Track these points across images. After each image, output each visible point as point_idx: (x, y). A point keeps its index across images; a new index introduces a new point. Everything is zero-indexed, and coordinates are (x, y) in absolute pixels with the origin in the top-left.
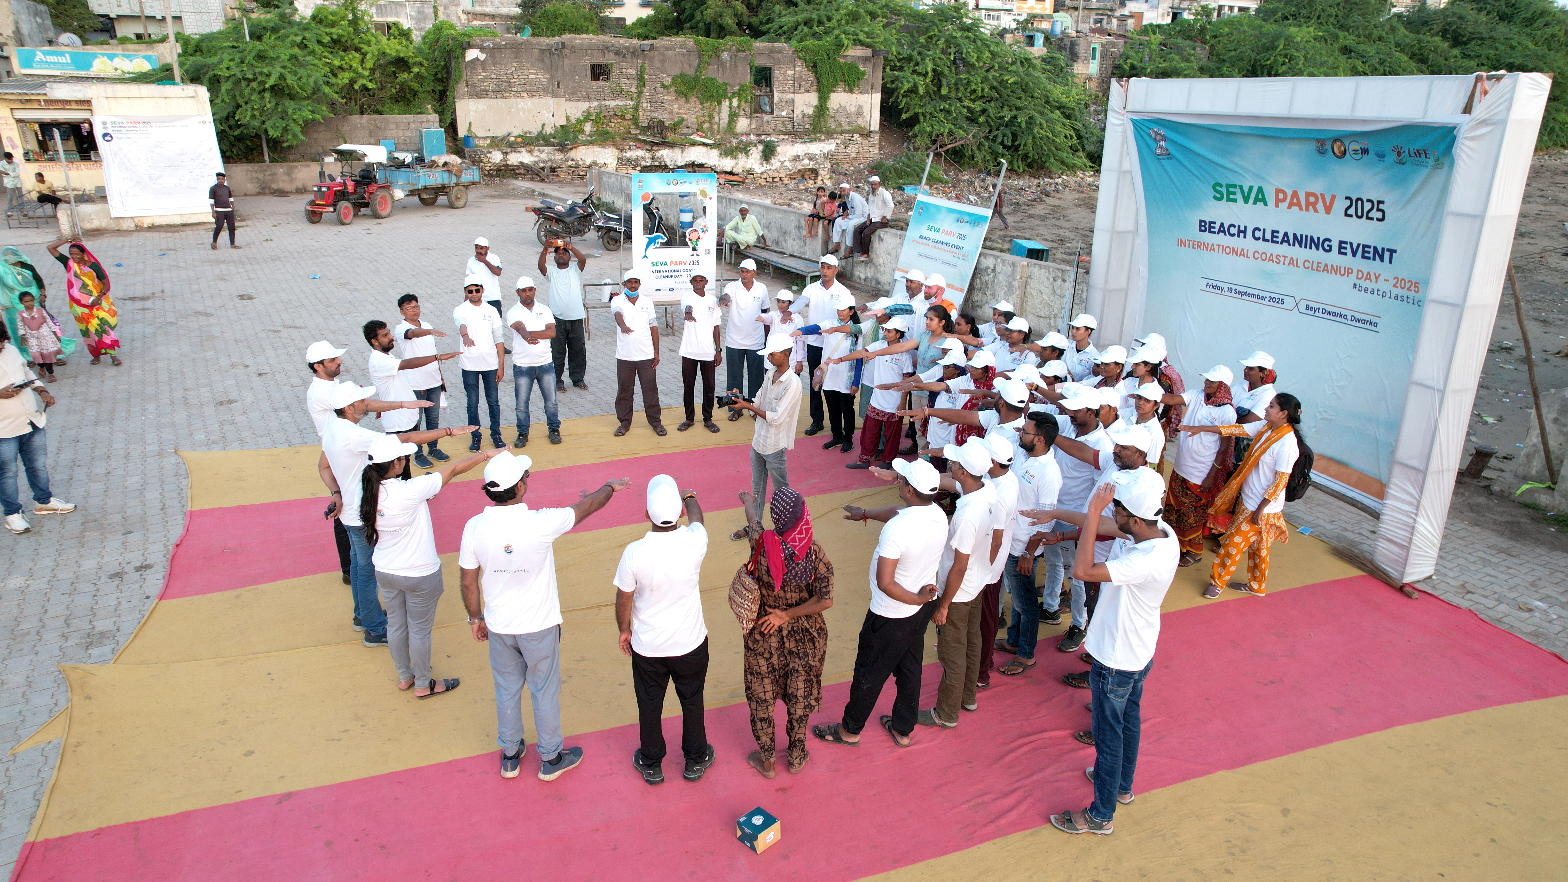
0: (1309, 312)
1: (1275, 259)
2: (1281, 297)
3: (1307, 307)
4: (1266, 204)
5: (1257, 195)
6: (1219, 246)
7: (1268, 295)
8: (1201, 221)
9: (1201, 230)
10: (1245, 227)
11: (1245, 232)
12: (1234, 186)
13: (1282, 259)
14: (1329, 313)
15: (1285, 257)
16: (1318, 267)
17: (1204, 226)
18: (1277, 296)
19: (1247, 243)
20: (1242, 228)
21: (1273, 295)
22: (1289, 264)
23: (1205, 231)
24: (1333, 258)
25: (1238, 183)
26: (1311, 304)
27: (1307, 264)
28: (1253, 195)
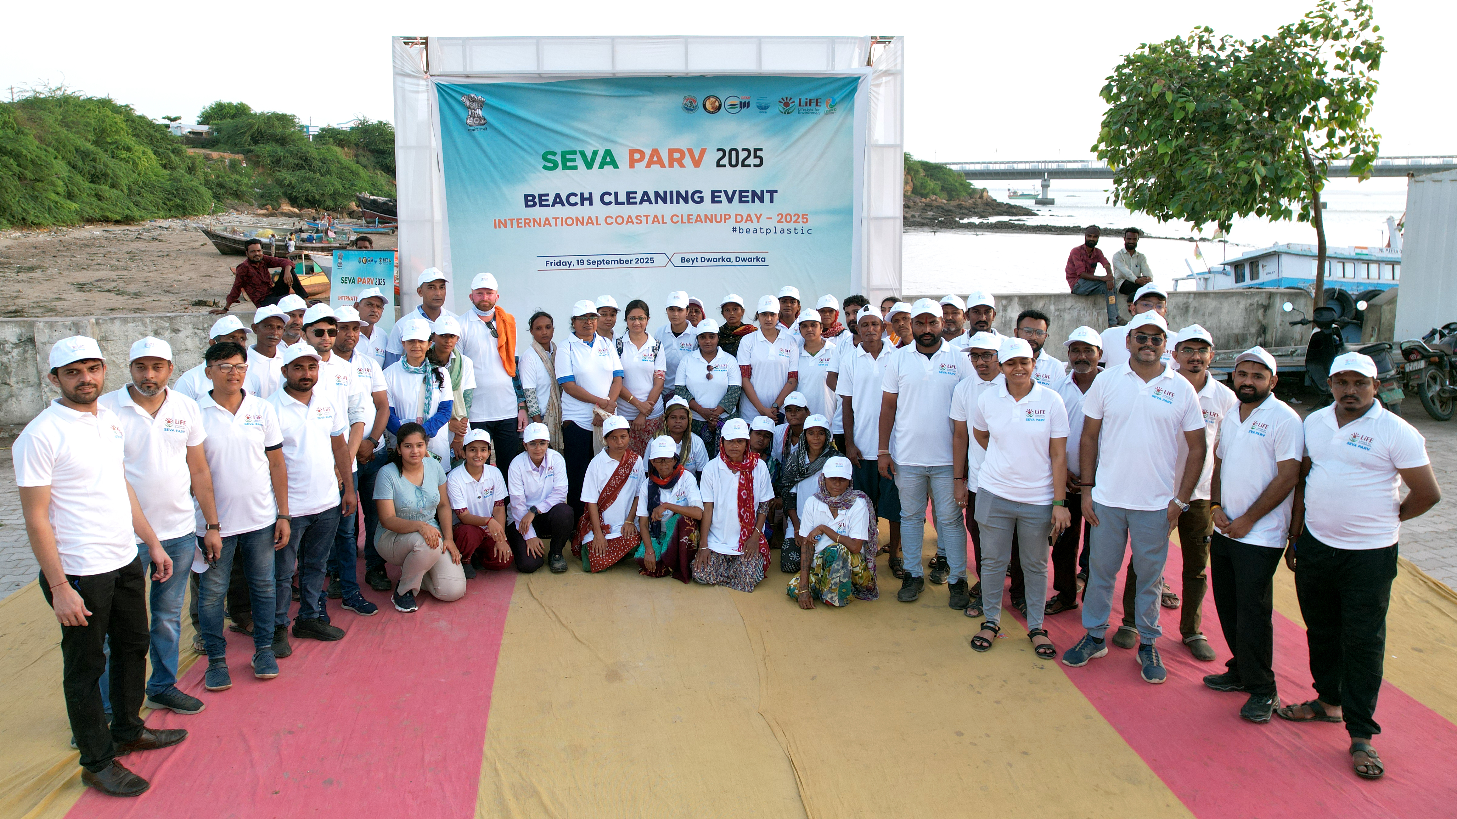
0: (686, 264)
1: (635, 220)
2: (649, 256)
3: (683, 260)
4: (616, 166)
5: (604, 158)
6: (556, 219)
7: (633, 257)
8: (526, 196)
9: (527, 206)
10: (591, 194)
11: (590, 199)
12: (574, 152)
13: (644, 219)
14: (709, 260)
15: (647, 216)
16: (689, 219)
17: (533, 200)
18: (644, 256)
19: (597, 209)
20: (586, 196)
21: (639, 257)
22: (654, 222)
23: (534, 205)
24: (707, 207)
25: (578, 149)
26: (687, 256)
27: (675, 219)
28: (598, 160)
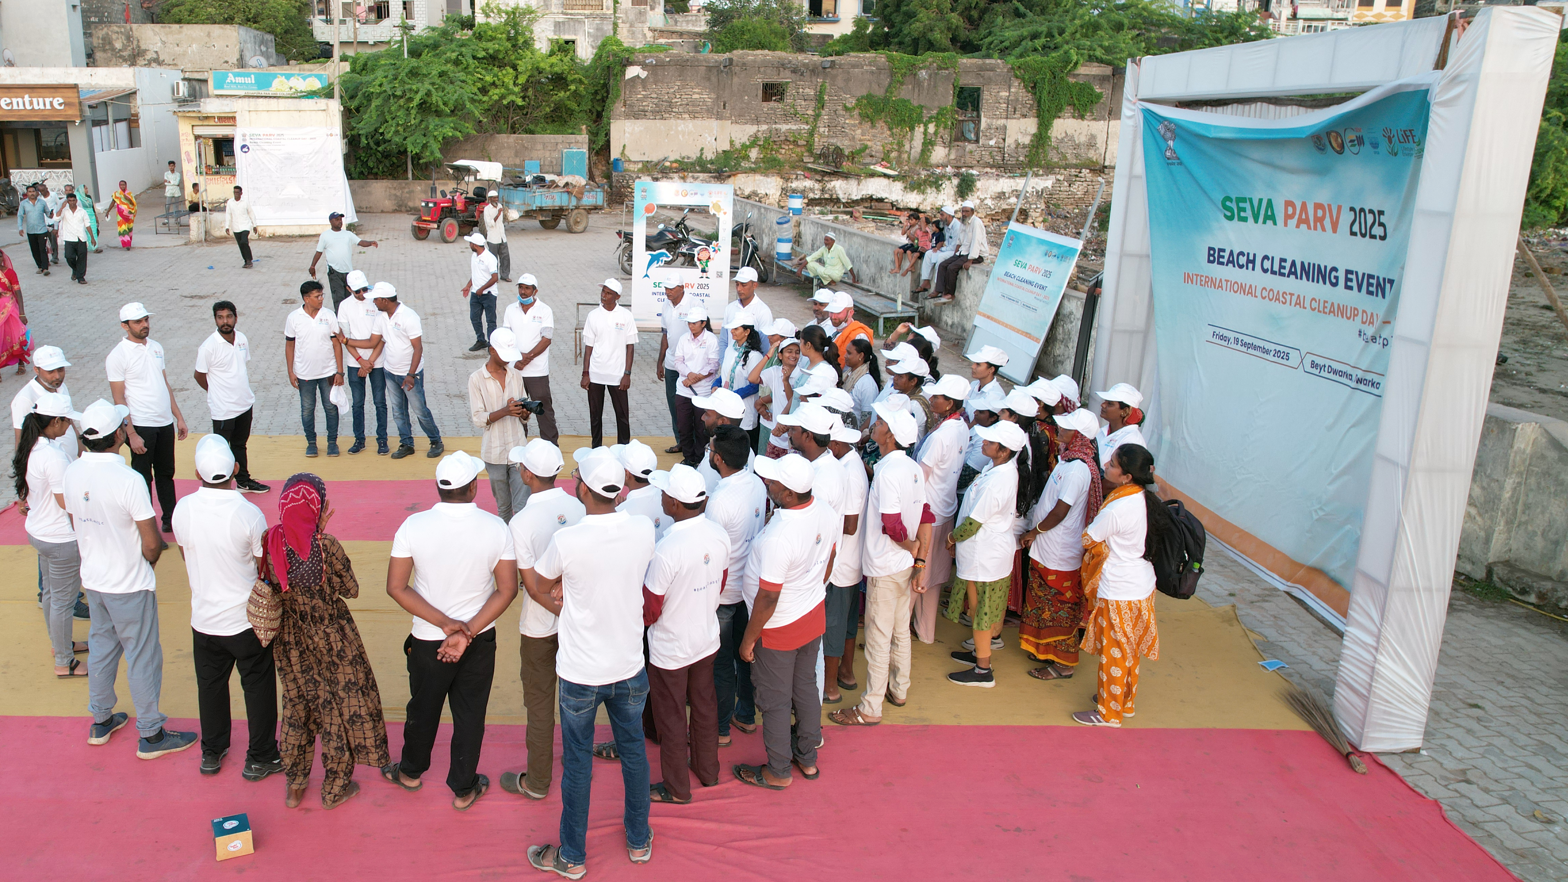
0: (1314, 371)
1: (1281, 299)
2: (1287, 350)
3: (1314, 365)
4: (1275, 224)
5: (1266, 211)
6: (1227, 281)
7: (1272, 347)
8: (1210, 249)
9: (1209, 261)
10: (1254, 255)
11: (1253, 262)
12: (1244, 200)
13: (1288, 297)
14: (1335, 372)
15: (1292, 295)
16: (1325, 307)
17: (1213, 255)
18: (1282, 349)
19: (1254, 277)
20: (1251, 258)
21: (1278, 348)
22: (1296, 304)
23: (1213, 262)
24: (1339, 295)
25: (1248, 196)
26: (1319, 361)
27: (1314, 305)
28: (1262, 212)
